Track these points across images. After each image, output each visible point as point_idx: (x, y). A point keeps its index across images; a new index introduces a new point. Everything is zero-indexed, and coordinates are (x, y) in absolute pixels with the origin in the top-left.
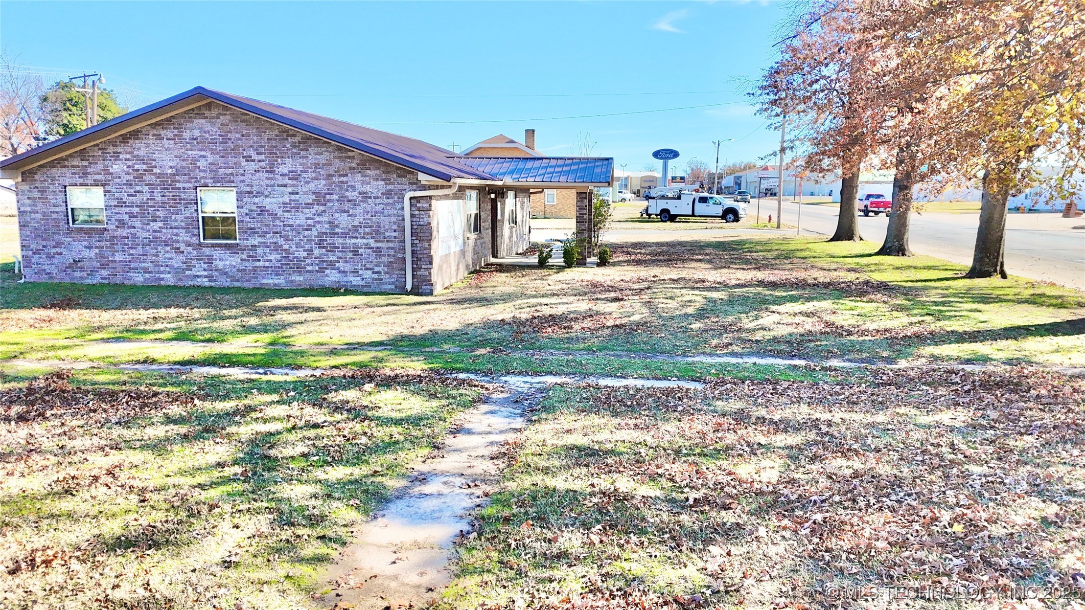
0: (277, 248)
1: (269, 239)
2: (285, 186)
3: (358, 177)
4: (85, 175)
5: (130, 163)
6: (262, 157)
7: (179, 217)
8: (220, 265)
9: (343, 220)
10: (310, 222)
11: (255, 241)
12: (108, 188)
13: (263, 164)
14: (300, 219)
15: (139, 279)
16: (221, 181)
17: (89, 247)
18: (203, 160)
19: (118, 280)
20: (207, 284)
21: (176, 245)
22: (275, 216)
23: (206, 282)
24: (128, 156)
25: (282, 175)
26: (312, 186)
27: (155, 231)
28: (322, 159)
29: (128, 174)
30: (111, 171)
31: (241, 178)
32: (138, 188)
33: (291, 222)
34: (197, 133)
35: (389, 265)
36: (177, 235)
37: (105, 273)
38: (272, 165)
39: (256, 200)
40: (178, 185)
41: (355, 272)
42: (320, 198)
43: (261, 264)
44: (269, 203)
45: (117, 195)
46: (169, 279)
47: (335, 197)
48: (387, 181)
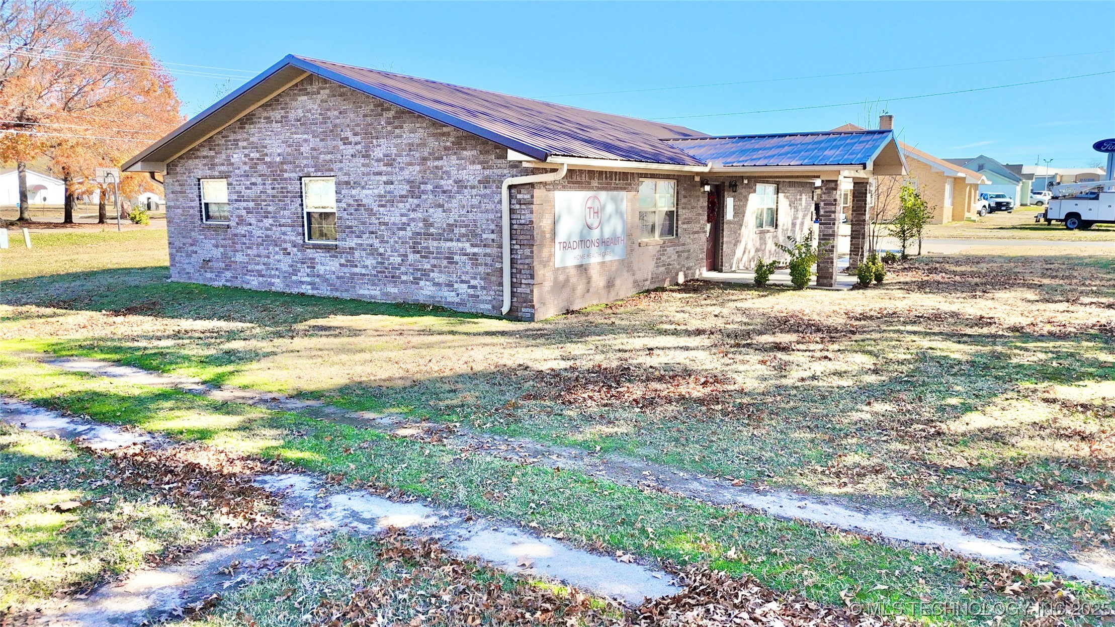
0: (373, 251)
1: (366, 240)
2: (380, 174)
3: (454, 160)
4: (213, 166)
5: (246, 151)
6: (358, 138)
7: (287, 213)
8: (321, 269)
9: (437, 216)
10: (404, 219)
11: (352, 242)
12: (230, 180)
13: (359, 147)
14: (393, 216)
15: (254, 283)
16: (323, 170)
17: (217, 246)
18: (305, 145)
19: (238, 283)
20: (310, 292)
21: (284, 246)
22: (371, 212)
23: (308, 290)
24: (245, 144)
25: (378, 160)
26: (406, 173)
27: (267, 229)
28: (416, 138)
29: (245, 163)
30: (233, 161)
31: (339, 165)
32: (253, 180)
33: (386, 219)
34: (300, 113)
35: (486, 277)
36: (284, 234)
37: (228, 274)
38: (367, 148)
39: (354, 192)
40: (286, 175)
41: (450, 285)
42: (415, 190)
43: (357, 270)
44: (366, 196)
45: (237, 188)
46: (278, 285)
47: (430, 187)
48: (485, 165)
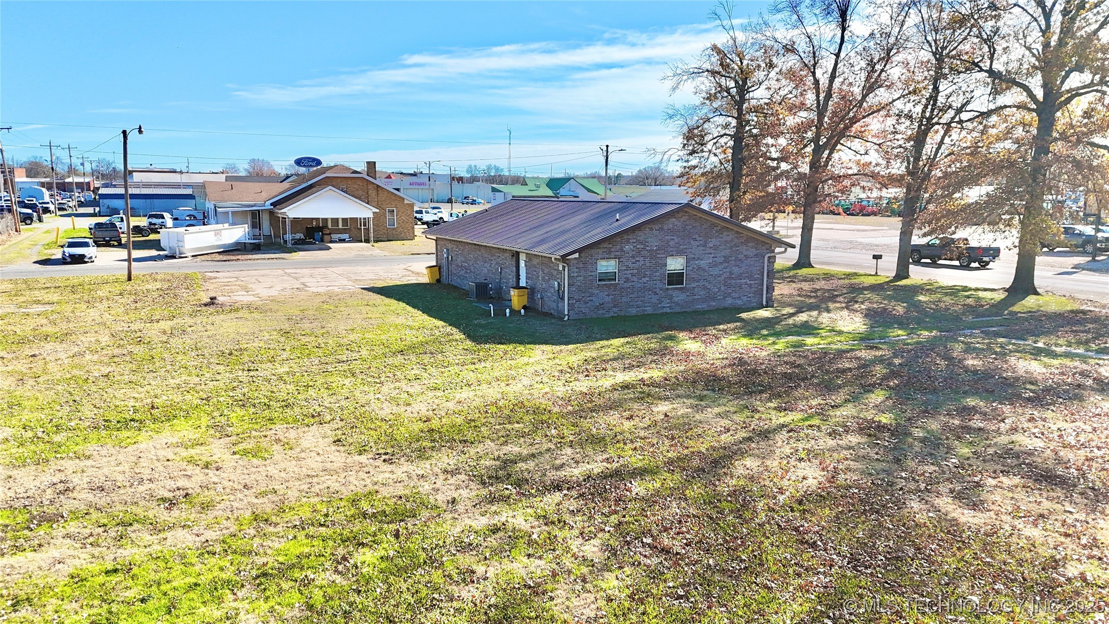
0: (705, 288)
1: (701, 283)
2: (711, 254)
3: (745, 247)
4: (610, 252)
5: (635, 245)
6: (701, 238)
7: (658, 274)
8: (676, 299)
9: (736, 270)
10: (721, 272)
11: (693, 285)
12: (622, 260)
13: (701, 242)
14: (715, 271)
15: (633, 311)
16: (679, 253)
17: (608, 295)
18: (672, 241)
19: (623, 314)
20: (669, 311)
21: (655, 290)
22: (704, 270)
23: (668, 310)
24: (634, 241)
25: (711, 248)
26: (723, 254)
27: (644, 283)
28: (729, 238)
29: (633, 251)
30: (624, 249)
31: (690, 250)
32: (638, 259)
33: (712, 273)
34: (671, 226)
35: (755, 293)
36: (656, 284)
37: (615, 310)
38: (705, 242)
39: (697, 262)
40: (658, 256)
41: (740, 298)
42: (726, 259)
43: (696, 297)
44: (703, 263)
45: (626, 264)
46: (649, 310)
47: (733, 258)
48: (757, 249)
